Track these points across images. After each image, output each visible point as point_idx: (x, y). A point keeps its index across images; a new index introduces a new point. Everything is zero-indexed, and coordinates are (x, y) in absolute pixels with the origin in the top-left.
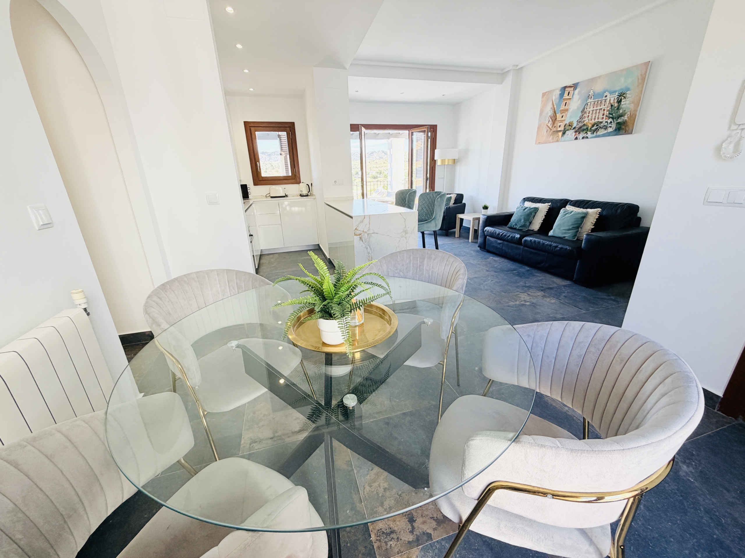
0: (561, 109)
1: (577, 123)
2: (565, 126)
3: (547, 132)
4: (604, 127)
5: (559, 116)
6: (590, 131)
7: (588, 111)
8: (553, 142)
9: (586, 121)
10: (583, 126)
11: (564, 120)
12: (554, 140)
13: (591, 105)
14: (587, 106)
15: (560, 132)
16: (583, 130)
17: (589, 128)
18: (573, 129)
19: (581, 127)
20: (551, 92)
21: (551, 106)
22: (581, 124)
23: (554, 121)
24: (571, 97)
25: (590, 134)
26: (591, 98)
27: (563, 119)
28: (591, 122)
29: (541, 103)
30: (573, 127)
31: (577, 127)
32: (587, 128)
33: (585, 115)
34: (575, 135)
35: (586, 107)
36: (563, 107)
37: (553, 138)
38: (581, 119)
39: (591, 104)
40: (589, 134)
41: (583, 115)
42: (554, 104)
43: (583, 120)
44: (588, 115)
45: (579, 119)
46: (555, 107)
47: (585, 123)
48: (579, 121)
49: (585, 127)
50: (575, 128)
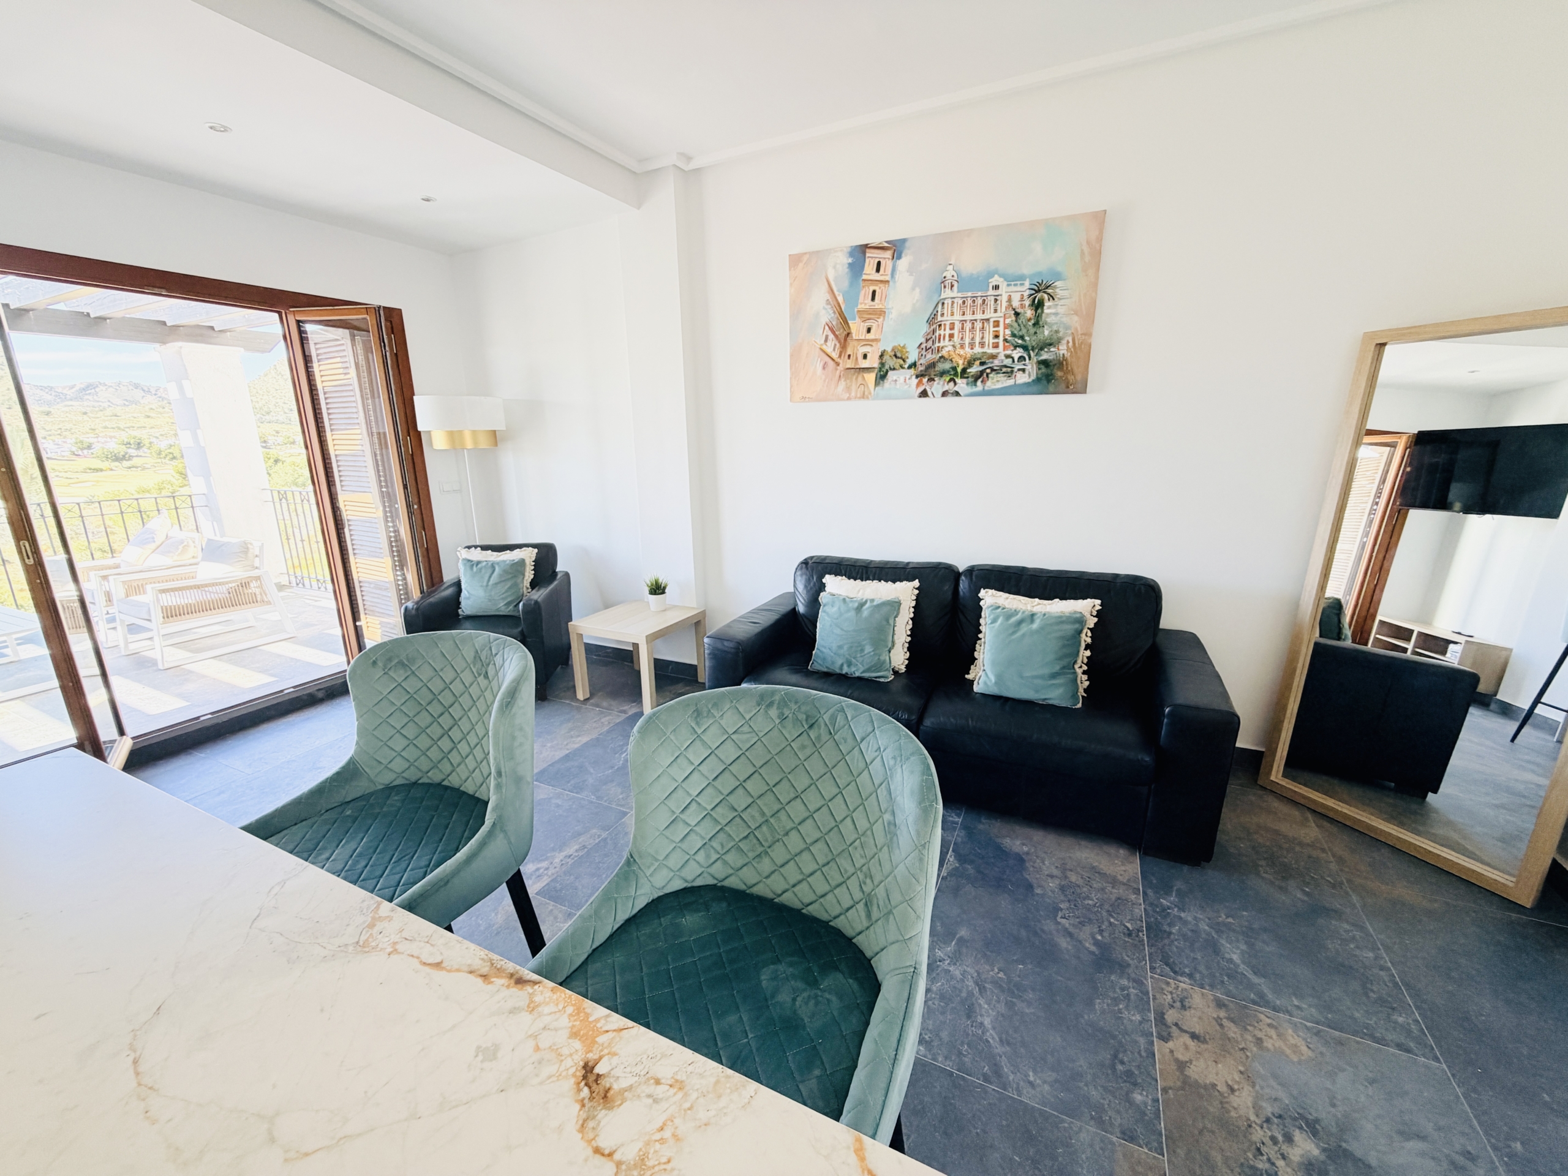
0: (861, 307)
1: (918, 350)
2: (881, 356)
3: (824, 368)
4: (1004, 370)
5: (857, 328)
6: (961, 377)
7: (948, 323)
8: (849, 399)
9: (947, 349)
10: (939, 361)
11: (876, 340)
12: (853, 394)
13: (955, 305)
14: (943, 308)
15: (870, 372)
16: (942, 374)
17: (959, 370)
18: (910, 367)
19: (932, 365)
20: (817, 255)
21: (828, 296)
22: (930, 357)
23: (843, 341)
24: (887, 278)
25: (965, 386)
26: (952, 286)
27: (871, 336)
28: (962, 352)
29: (791, 284)
30: (909, 361)
31: (922, 361)
32: (954, 369)
33: (942, 332)
34: (918, 385)
35: (940, 308)
36: (865, 303)
37: (848, 389)
38: (930, 342)
39: (953, 303)
40: (962, 384)
41: (934, 332)
42: (836, 293)
43: (937, 345)
44: (948, 332)
45: (923, 340)
46: (840, 299)
47: (944, 353)
48: (923, 346)
49: (947, 366)
50: (913, 365)
